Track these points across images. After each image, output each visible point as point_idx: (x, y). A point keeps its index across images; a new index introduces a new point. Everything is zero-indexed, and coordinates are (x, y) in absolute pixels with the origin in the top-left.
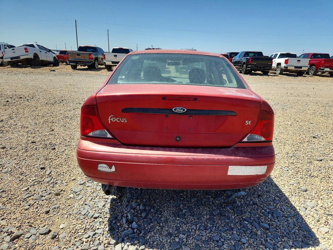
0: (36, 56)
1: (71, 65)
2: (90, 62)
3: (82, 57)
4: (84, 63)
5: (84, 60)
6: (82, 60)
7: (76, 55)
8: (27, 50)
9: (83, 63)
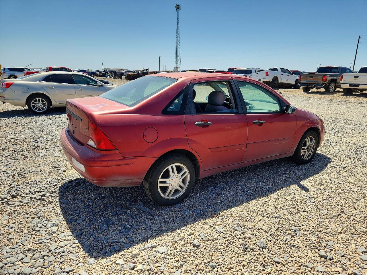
0: (276, 79)
1: (303, 87)
2: (322, 84)
3: (314, 79)
4: (316, 85)
5: (316, 82)
6: (314, 83)
7: (309, 77)
8: (268, 74)
9: (314, 86)
